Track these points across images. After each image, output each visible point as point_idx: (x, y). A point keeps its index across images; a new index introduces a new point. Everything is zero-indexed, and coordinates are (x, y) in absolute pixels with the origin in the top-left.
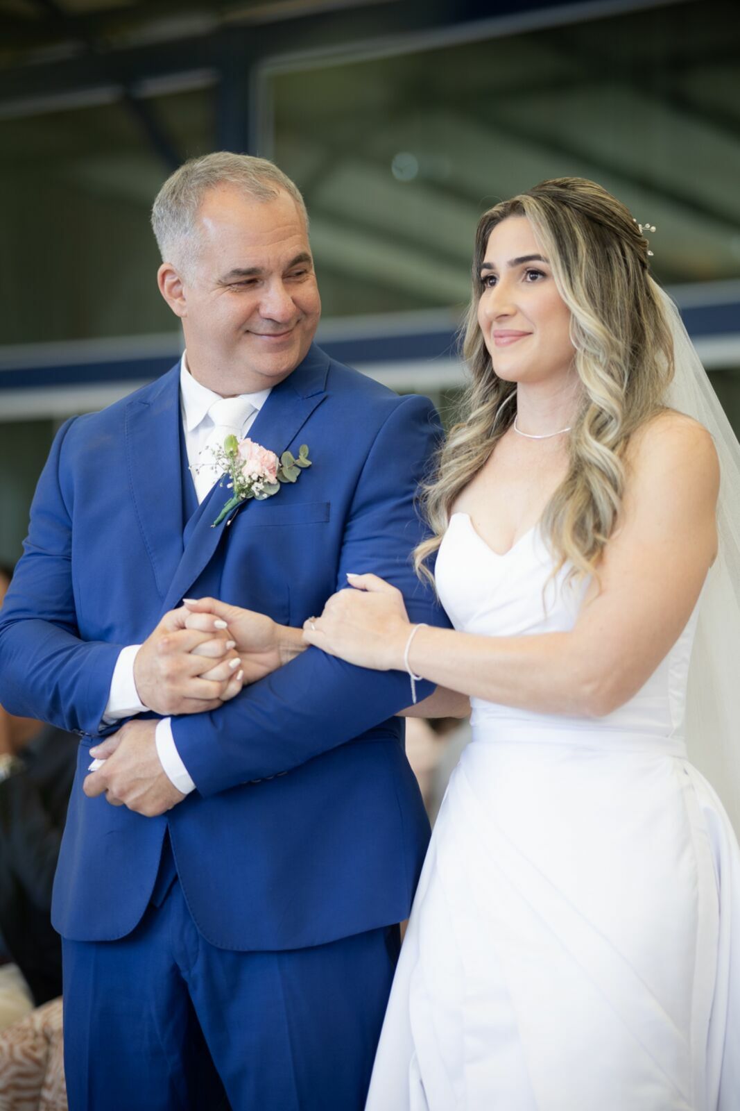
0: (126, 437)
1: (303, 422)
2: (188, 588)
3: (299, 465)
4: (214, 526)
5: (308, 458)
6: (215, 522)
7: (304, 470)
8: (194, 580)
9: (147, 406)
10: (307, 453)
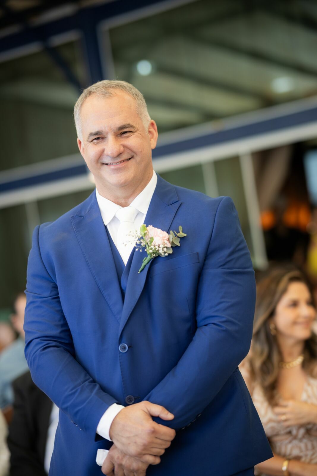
0: (76, 233)
1: (174, 216)
2: (134, 305)
3: (179, 236)
4: (139, 273)
5: (183, 232)
6: (140, 270)
7: (182, 239)
8: (137, 301)
9: (82, 217)
10: (182, 229)
